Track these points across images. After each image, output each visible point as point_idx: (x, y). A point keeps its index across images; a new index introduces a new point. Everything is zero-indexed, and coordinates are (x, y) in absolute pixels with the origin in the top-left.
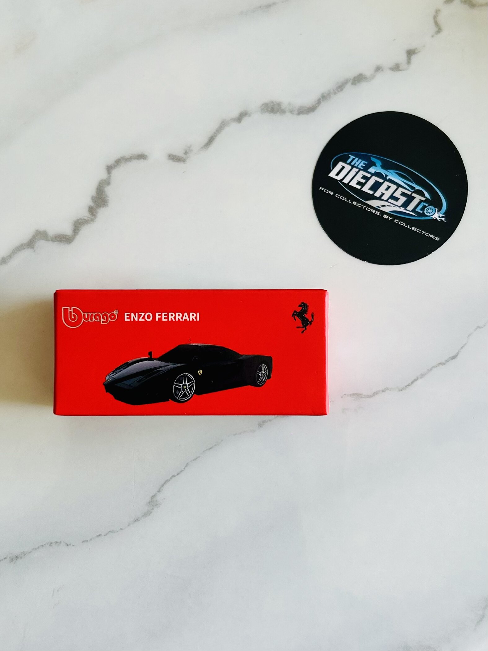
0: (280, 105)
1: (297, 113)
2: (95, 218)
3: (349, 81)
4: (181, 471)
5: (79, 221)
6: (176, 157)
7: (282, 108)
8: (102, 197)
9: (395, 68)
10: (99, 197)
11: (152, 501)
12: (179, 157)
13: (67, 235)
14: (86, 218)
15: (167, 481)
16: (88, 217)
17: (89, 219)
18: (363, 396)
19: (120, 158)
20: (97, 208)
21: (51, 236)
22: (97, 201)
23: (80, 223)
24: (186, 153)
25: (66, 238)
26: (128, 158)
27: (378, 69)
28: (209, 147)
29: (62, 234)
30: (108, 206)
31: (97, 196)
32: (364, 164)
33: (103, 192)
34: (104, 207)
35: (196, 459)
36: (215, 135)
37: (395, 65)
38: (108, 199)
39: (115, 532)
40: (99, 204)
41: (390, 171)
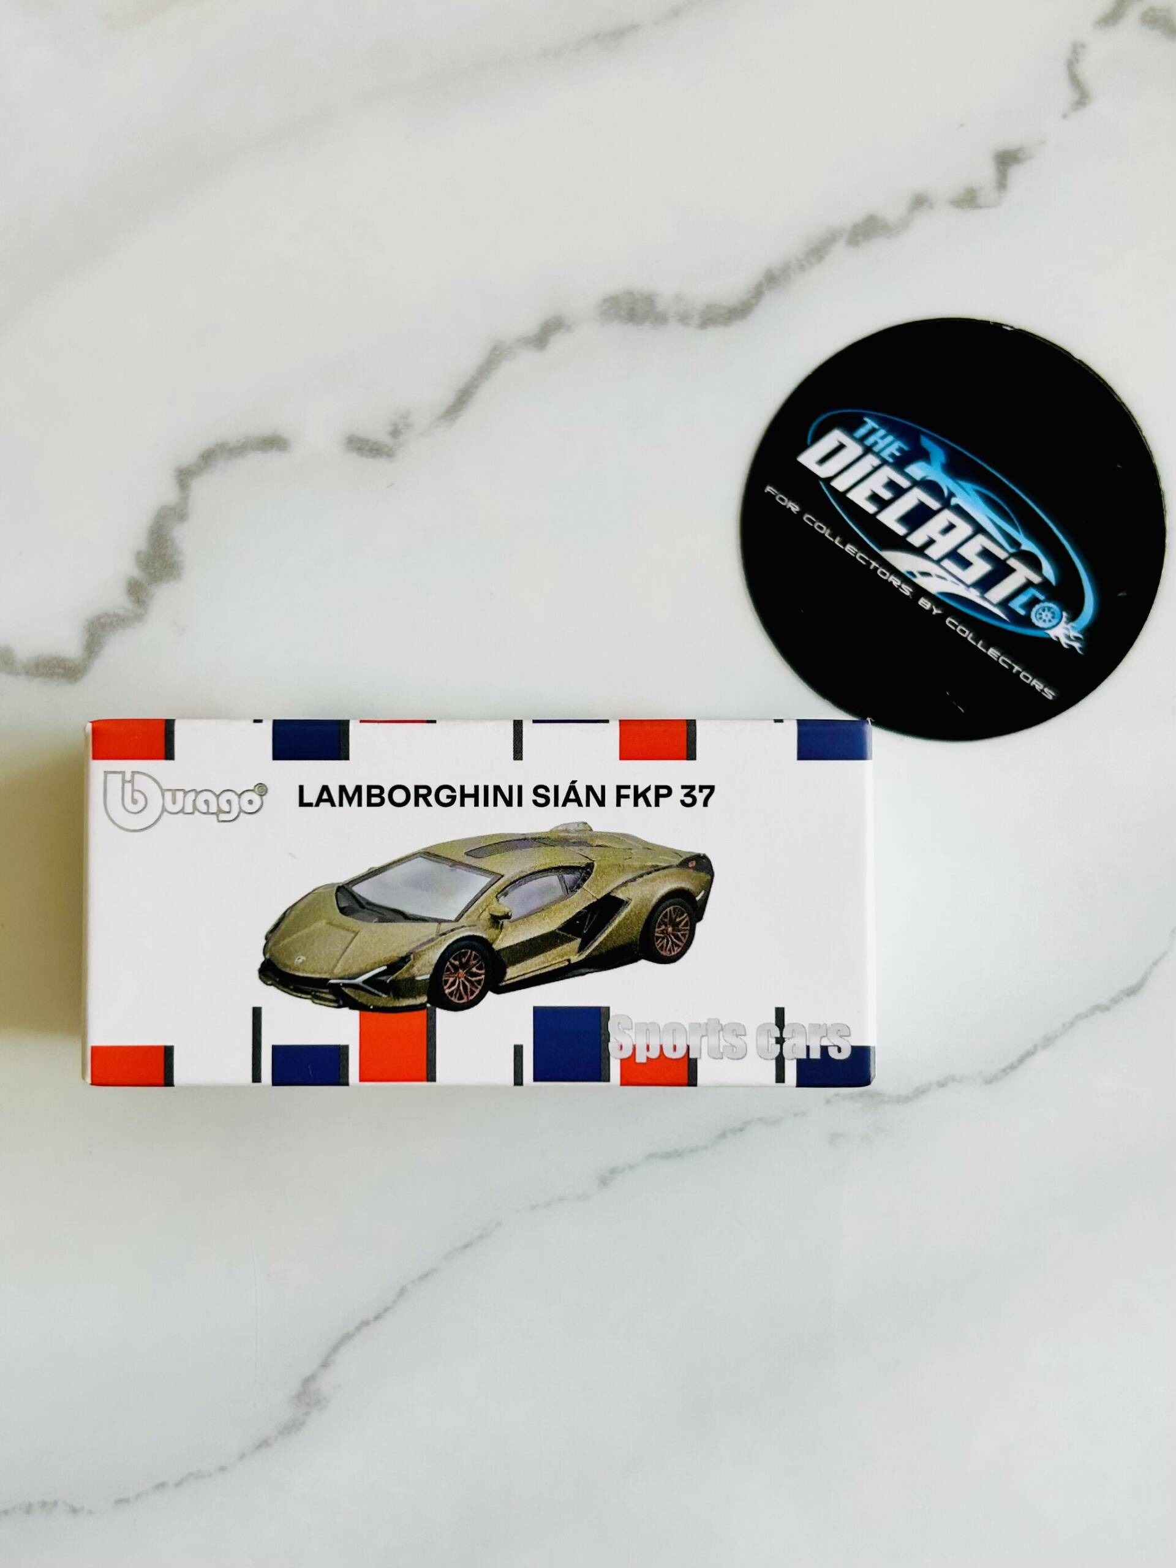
0: (652, 301)
1: (699, 322)
2: (146, 613)
3: (841, 234)
4: (386, 1310)
5: (103, 620)
6: (367, 444)
7: (658, 309)
8: (165, 554)
9: (965, 200)
10: (157, 554)
11: (305, 1392)
12: (375, 443)
13: (68, 660)
14: (120, 612)
15: (346, 1338)
16: (127, 610)
17: (130, 614)
18: (886, 1099)
19: (213, 446)
20: (149, 584)
21: (25, 662)
22: (150, 563)
23: (103, 626)
24: (395, 433)
26: (237, 448)
27: (920, 202)
28: (456, 416)
29: (54, 655)
30: (180, 579)
31: (151, 552)
32: (900, 450)
33: (166, 540)
34: (171, 582)
35: (426, 1275)
36: (476, 382)
37: (964, 191)
38: (181, 558)
39: (204, 1477)
40: (155, 572)
41: (963, 483)
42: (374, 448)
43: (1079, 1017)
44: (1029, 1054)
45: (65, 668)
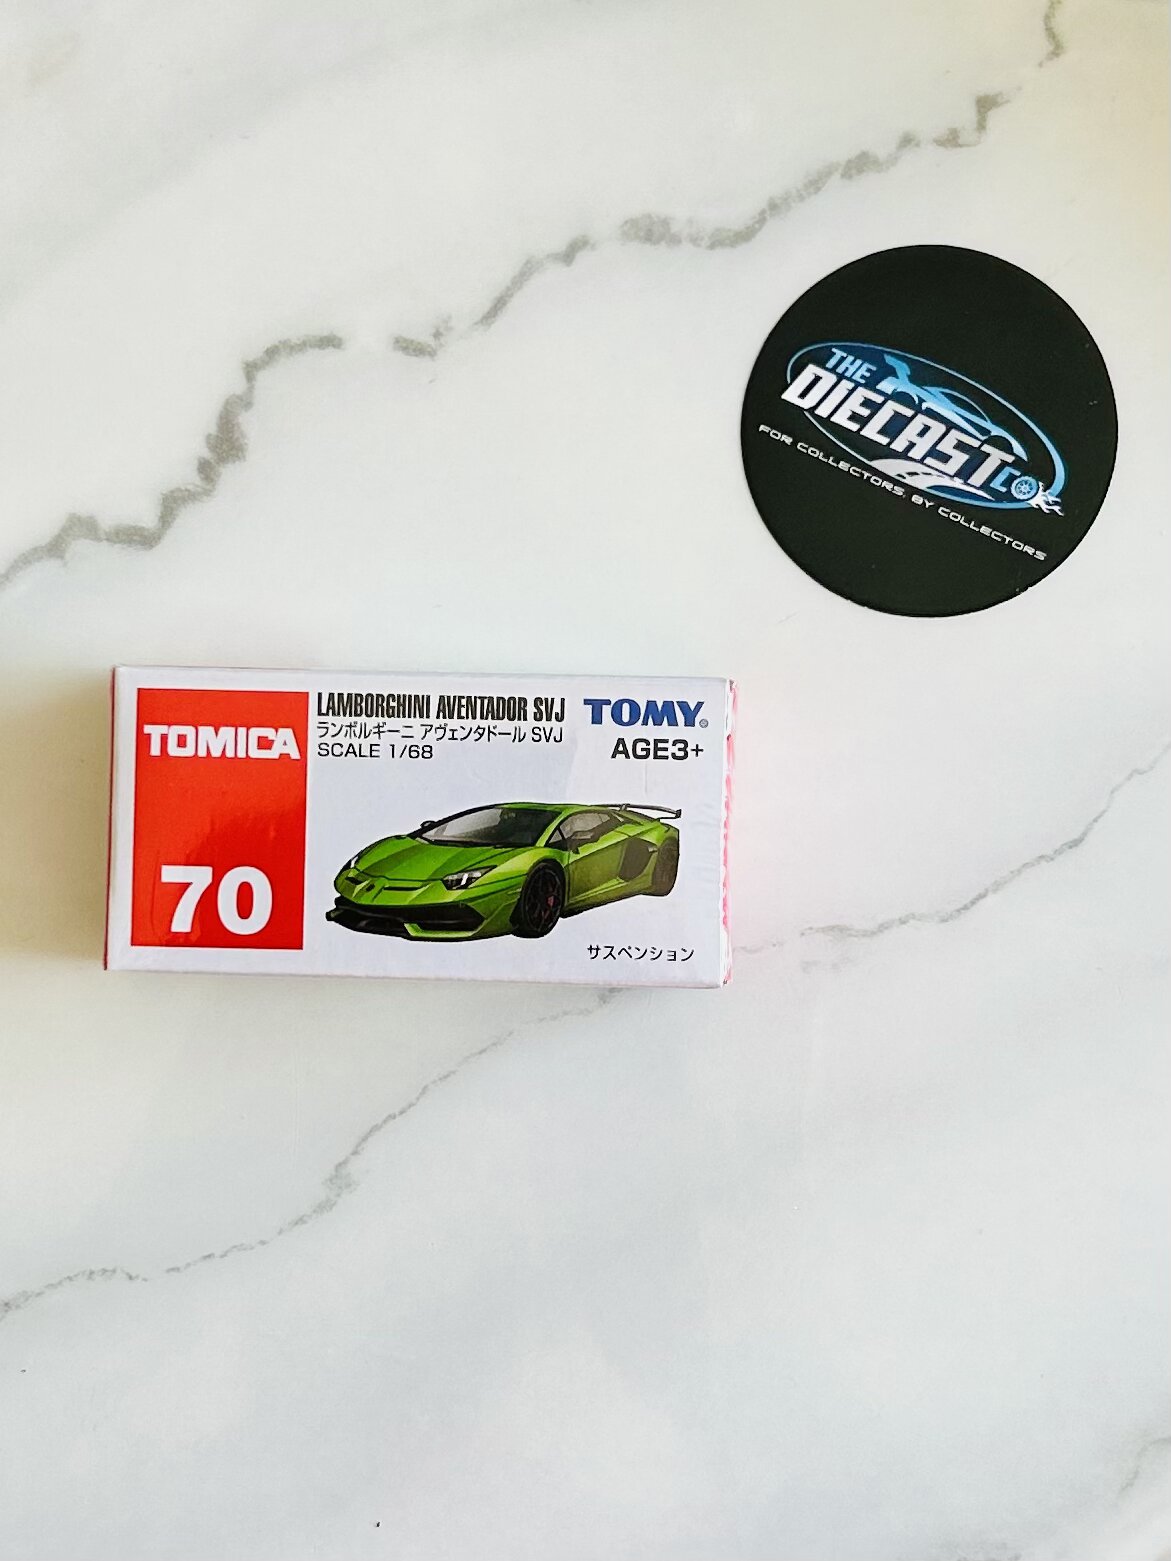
0: (668, 224)
1: (708, 244)
2: (214, 489)
3: (837, 170)
4: (411, 1105)
5: (176, 494)
6: (412, 345)
7: (672, 231)
8: (232, 437)
9: (948, 140)
10: (225, 437)
11: (336, 1176)
12: (419, 343)
13: (148, 530)
14: (190, 487)
15: (376, 1128)
16: (198, 486)
17: (199, 489)
18: (853, 933)
19: (277, 343)
20: (218, 463)
21: (107, 530)
22: (219, 446)
23: (175, 500)
24: (437, 335)
25: (141, 536)
26: (299, 345)
27: (907, 141)
28: (493, 322)
29: (132, 525)
30: (245, 460)
31: (220, 435)
32: (869, 370)
33: (233, 425)
34: (237, 462)
35: (446, 1077)
36: (509, 293)
37: (948, 132)
38: (246, 441)
39: (245, 1249)
40: (223, 453)
41: (933, 389)
42: (419, 347)
43: (1025, 865)
44: (981, 896)
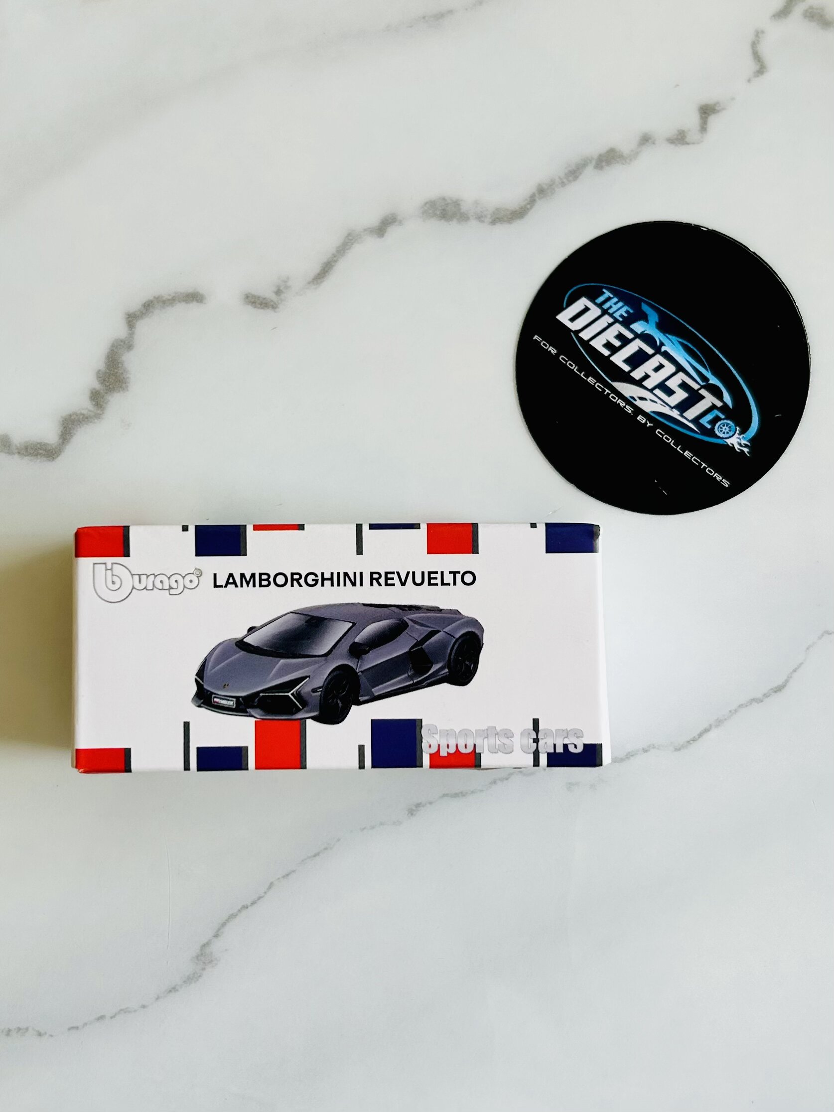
0: (459, 205)
1: (490, 220)
2: (103, 413)
3: (591, 161)
4: (260, 898)
5: (72, 418)
6: (259, 300)
7: (462, 211)
8: (117, 373)
9: (677, 139)
10: (112, 372)
11: (202, 954)
12: (264, 299)
13: (48, 444)
14: (83, 412)
15: (233, 916)
16: (90, 411)
17: (92, 414)
19: (151, 298)
20: (107, 393)
21: (18, 445)
22: (107, 379)
23: (73, 422)
24: (278, 292)
26: (169, 300)
27: (646, 140)
28: (321, 282)
29: (39, 441)
30: (128, 390)
31: (108, 371)
32: (627, 312)
33: (118, 363)
34: (121, 392)
35: (287, 875)
36: (335, 259)
37: (677, 133)
38: (128, 375)
39: (130, 1012)
40: (110, 385)
41: (670, 336)
42: (264, 302)
43: (741, 706)
44: (706, 731)
45: (45, 450)
